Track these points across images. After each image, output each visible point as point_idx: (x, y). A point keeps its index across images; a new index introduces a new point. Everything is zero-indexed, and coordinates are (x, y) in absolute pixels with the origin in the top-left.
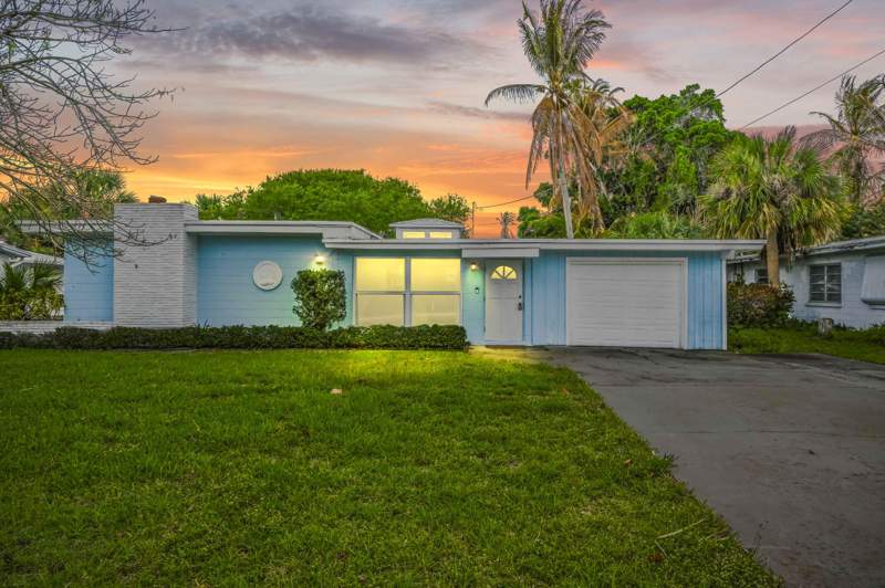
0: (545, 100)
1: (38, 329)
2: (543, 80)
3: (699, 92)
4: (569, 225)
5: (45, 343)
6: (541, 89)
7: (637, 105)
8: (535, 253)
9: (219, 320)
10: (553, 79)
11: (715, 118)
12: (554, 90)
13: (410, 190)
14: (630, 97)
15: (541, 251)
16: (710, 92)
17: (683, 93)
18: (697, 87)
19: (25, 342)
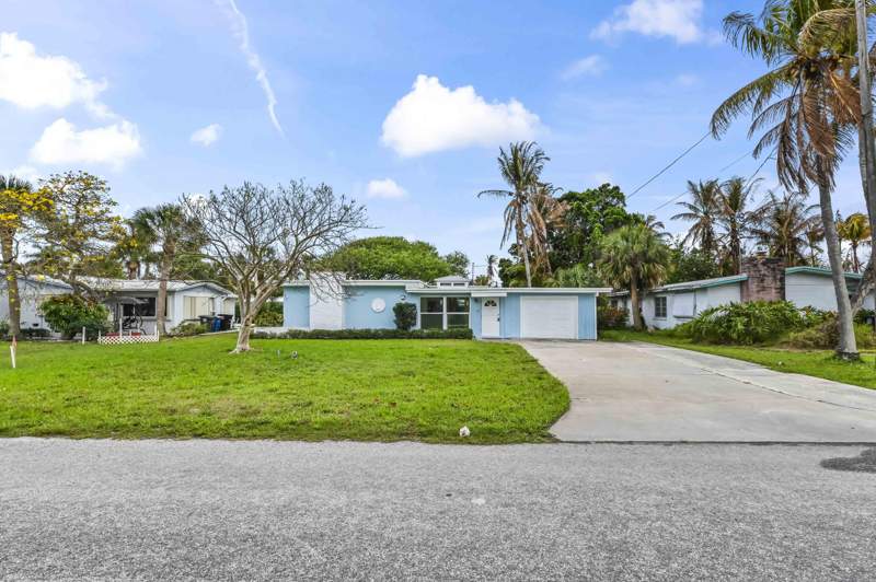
0: (513, 201)
1: (278, 330)
2: (513, 189)
3: (611, 187)
4: (528, 272)
5: (283, 337)
6: (511, 194)
7: (571, 197)
8: (505, 295)
9: (359, 326)
10: (517, 188)
11: (621, 205)
12: (519, 195)
13: (430, 248)
14: (566, 191)
15: (508, 294)
16: (617, 188)
17: (600, 189)
18: (609, 185)
19: (273, 337)
